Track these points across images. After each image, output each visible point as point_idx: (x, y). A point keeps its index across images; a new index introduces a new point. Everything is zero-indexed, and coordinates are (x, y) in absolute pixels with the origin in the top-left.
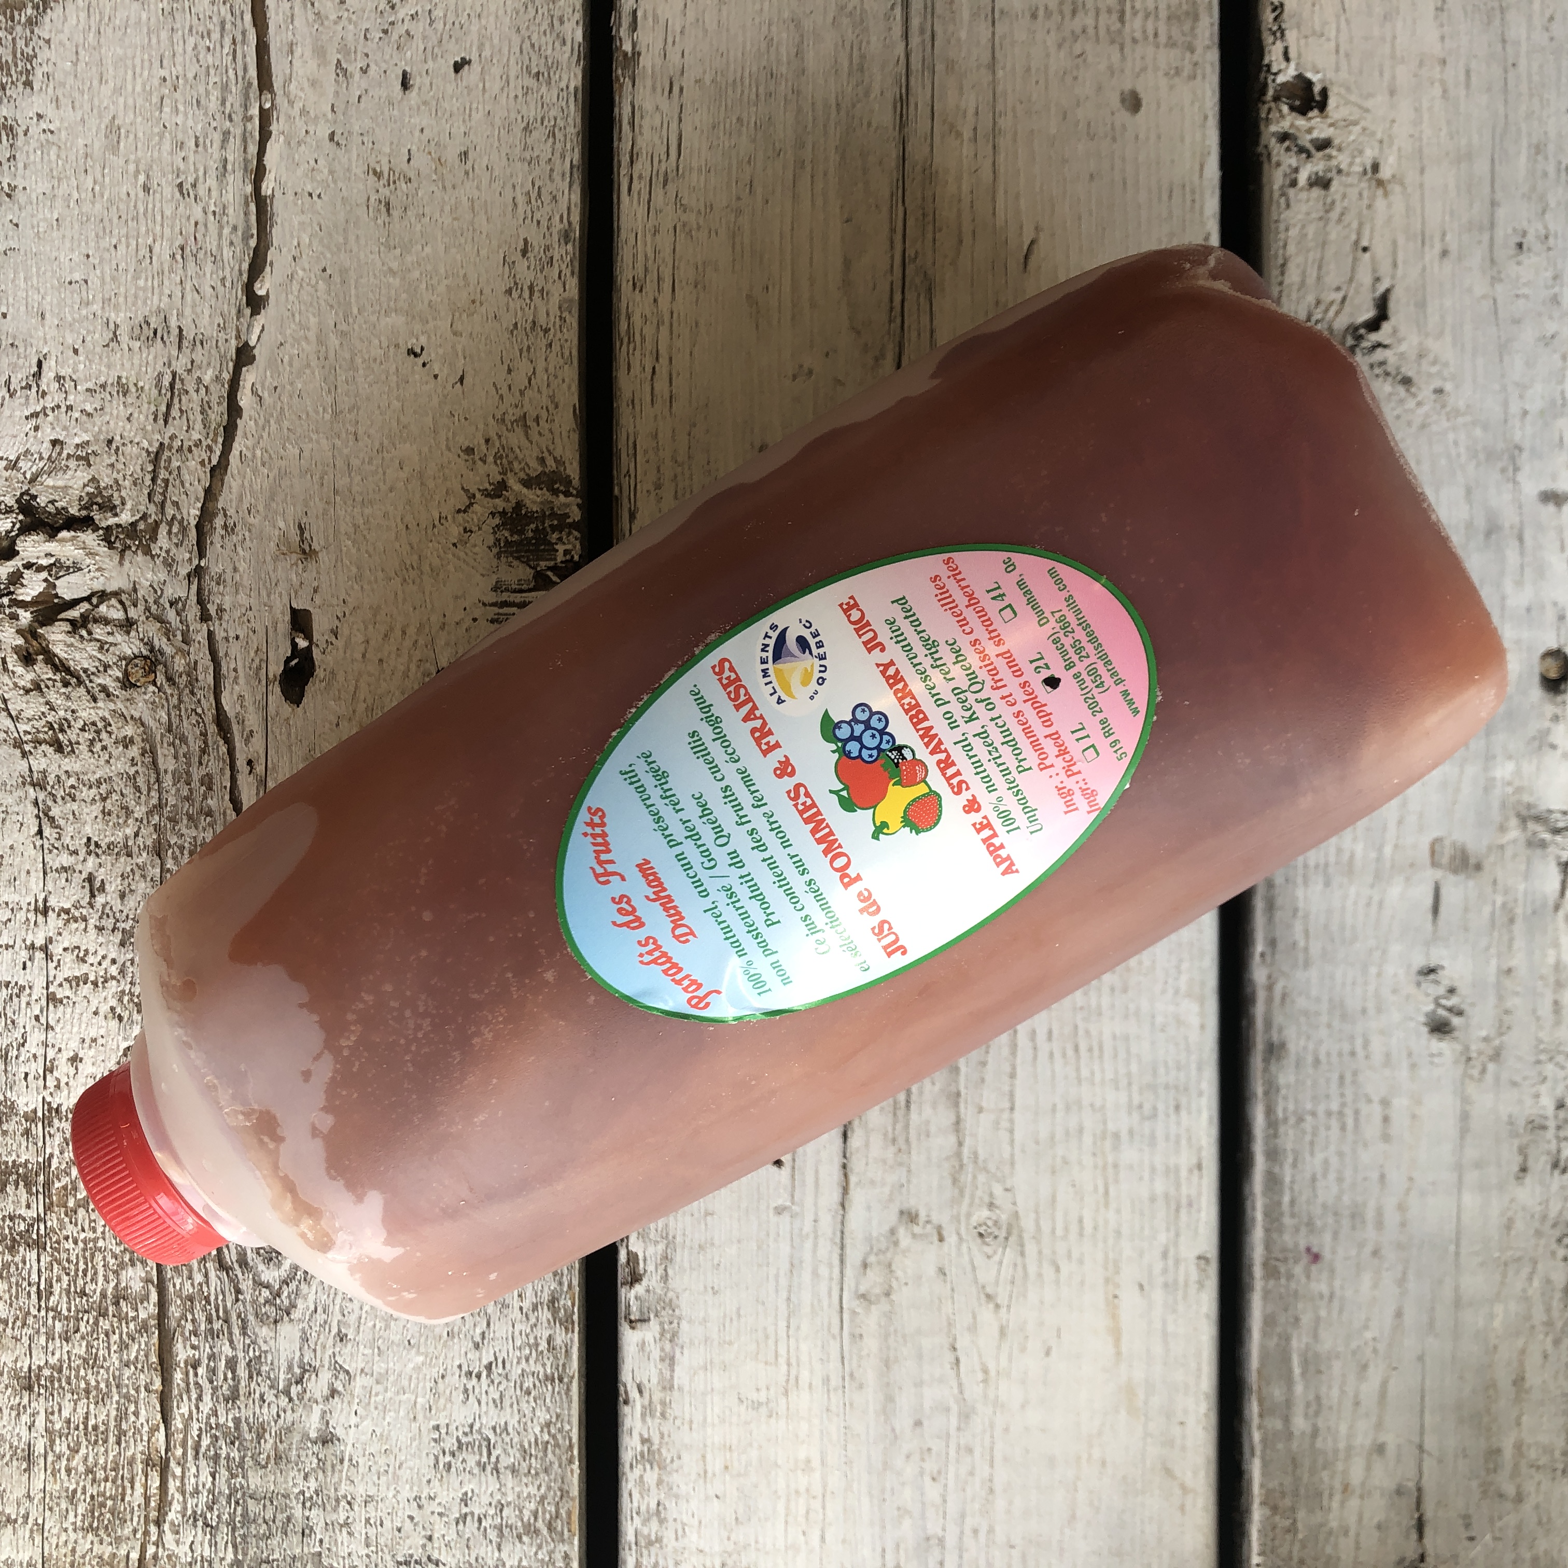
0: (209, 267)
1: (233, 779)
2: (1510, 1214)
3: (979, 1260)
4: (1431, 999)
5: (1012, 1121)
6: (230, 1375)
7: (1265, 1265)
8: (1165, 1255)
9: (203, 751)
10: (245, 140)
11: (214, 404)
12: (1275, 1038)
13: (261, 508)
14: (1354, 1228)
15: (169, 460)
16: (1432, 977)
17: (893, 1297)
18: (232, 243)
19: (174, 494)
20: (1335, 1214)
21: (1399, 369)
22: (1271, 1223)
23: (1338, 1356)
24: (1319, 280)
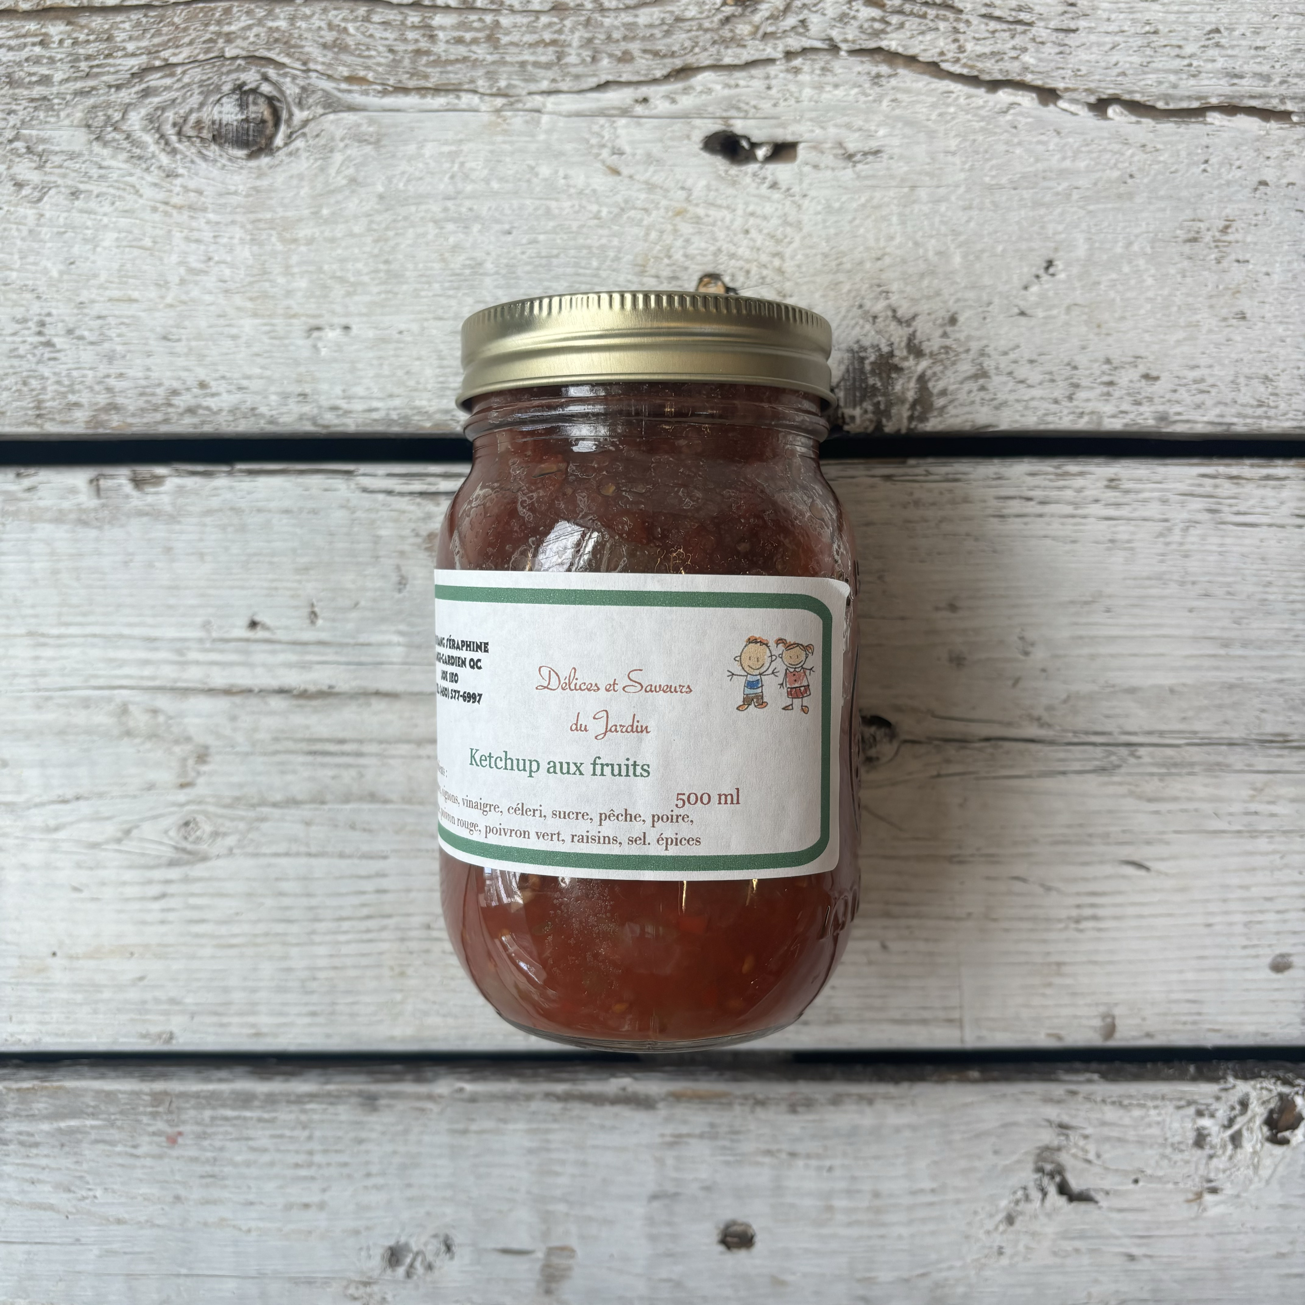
0: (1136, 59)
1: (629, 84)
3: (164, 823)
4: (422, 1248)
5: (298, 854)
6: (34, 79)
7: (166, 1093)
8: (173, 1001)
9: (656, 54)
10: (1260, 96)
11: (1001, 65)
12: (383, 1102)
13: (898, 112)
14: (202, 1177)
15: (945, 19)
16: (443, 1248)
18: (1160, 83)
19: (912, 23)
20: (215, 1159)
21: (1021, 1213)
22: (205, 1098)
23: (77, 1162)
24: (1108, 1139)
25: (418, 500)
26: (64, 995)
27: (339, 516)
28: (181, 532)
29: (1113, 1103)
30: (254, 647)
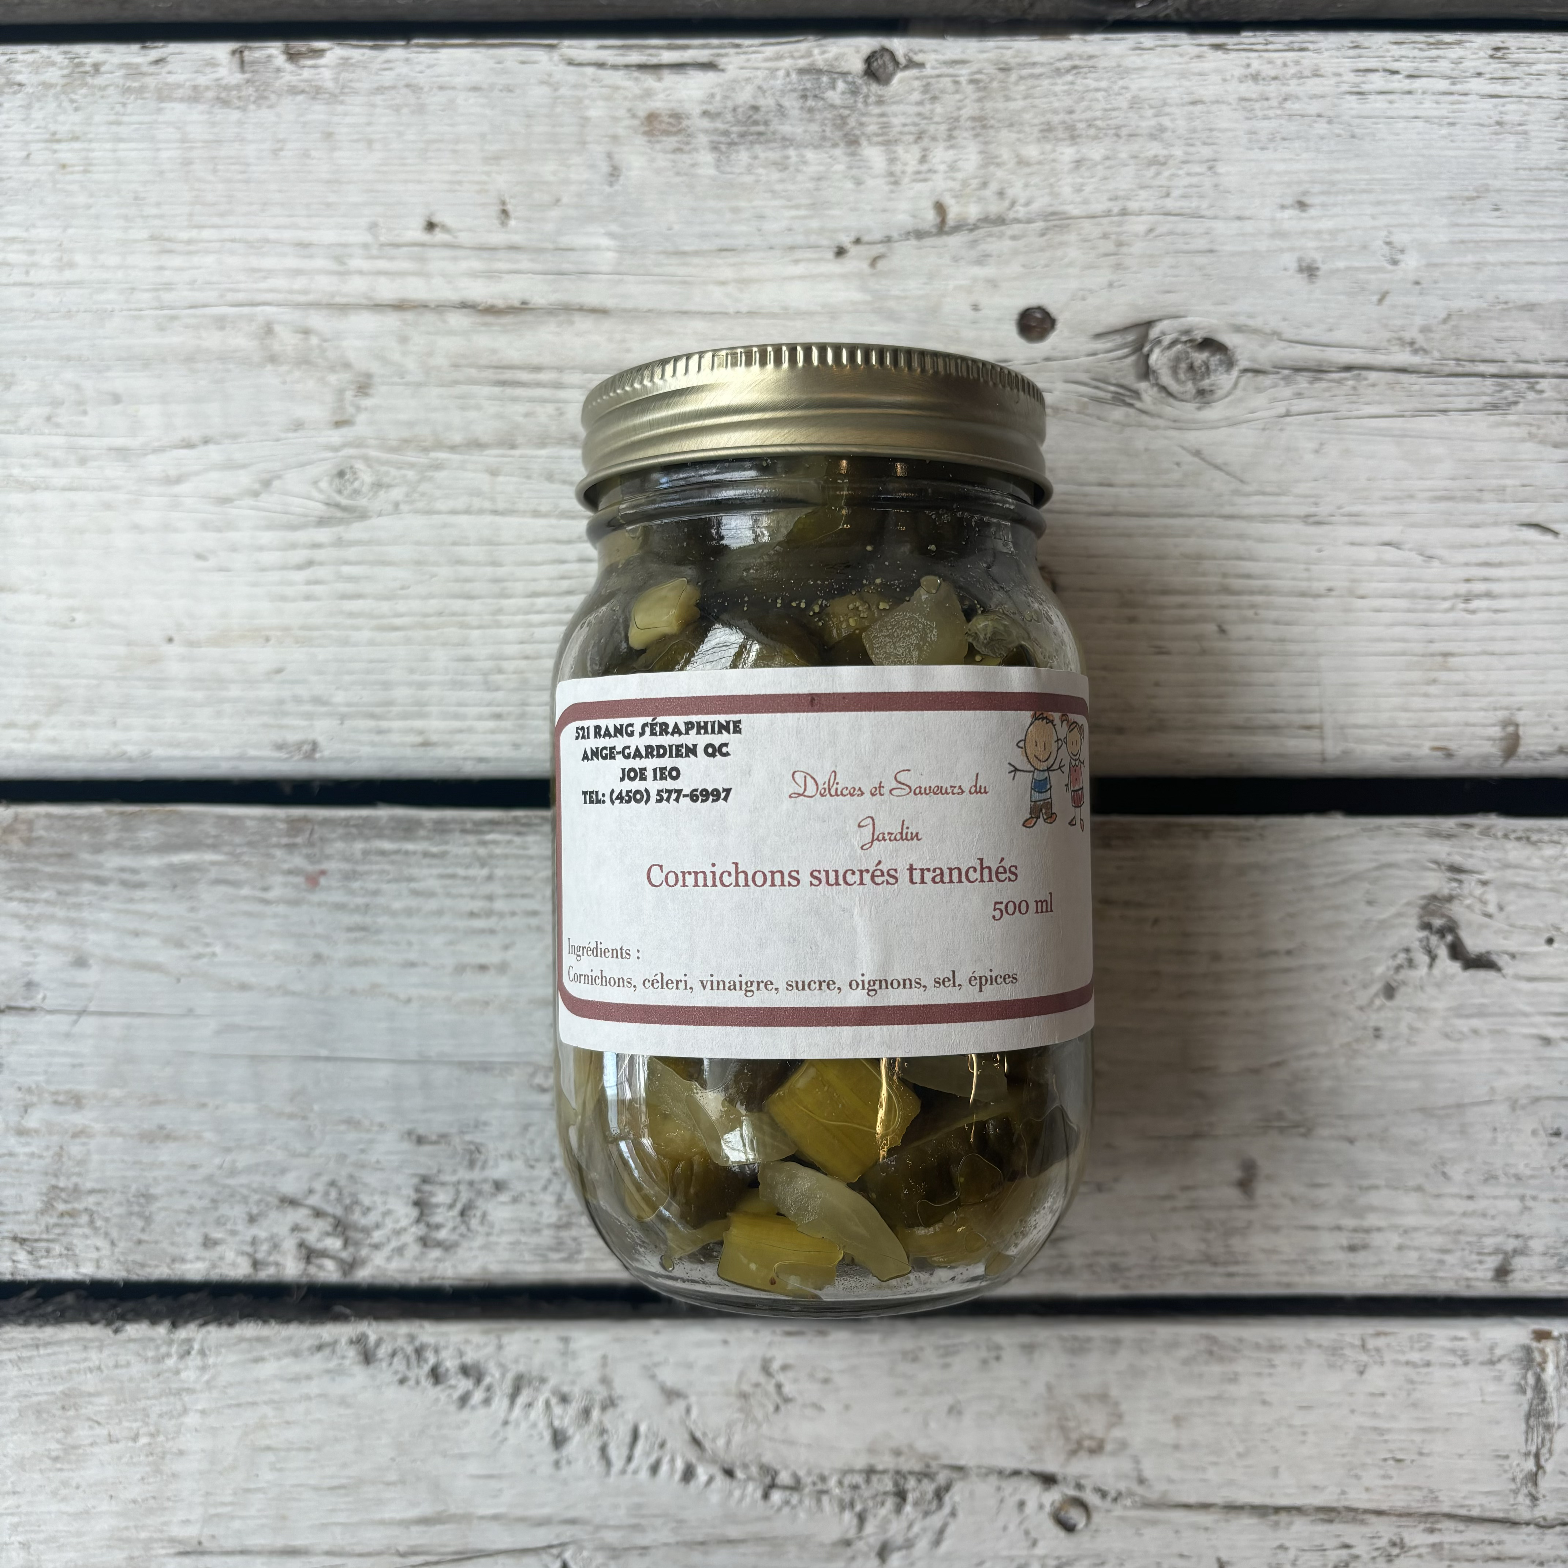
2: (366, 1123)
3: (313, 471)
5: (481, 512)
7: (306, 820)
8: (317, 700)
14: (350, 929)
17: (269, 367)
20: (367, 906)
21: (1404, 983)
22: (355, 826)
23: (192, 909)
24: (1513, 886)
25: (636, 74)
26: (180, 693)
27: (538, 94)
28: (346, 114)
29: (1519, 839)
30: (431, 253)
